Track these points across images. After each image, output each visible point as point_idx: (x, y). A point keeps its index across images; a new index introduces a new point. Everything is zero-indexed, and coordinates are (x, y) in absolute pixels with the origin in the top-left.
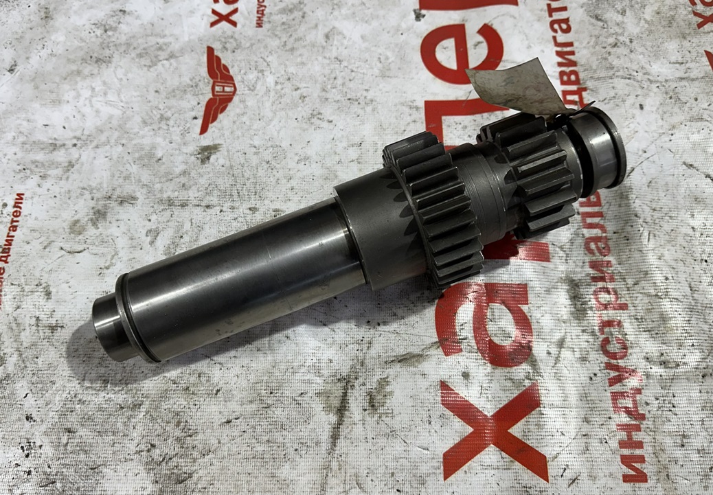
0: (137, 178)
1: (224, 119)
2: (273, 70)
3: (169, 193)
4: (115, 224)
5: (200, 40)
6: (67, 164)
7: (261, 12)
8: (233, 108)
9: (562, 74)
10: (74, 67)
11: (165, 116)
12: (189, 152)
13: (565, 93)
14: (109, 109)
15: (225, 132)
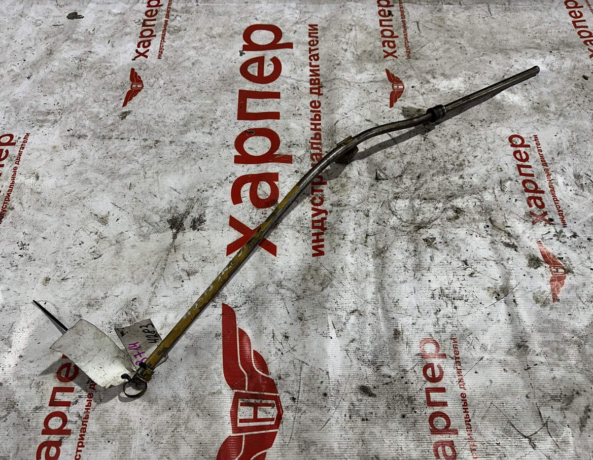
0: (89, 126)
1: (135, 100)
2: (163, 78)
3: (104, 133)
4: (75, 147)
5: (128, 65)
6: (53, 121)
7: (161, 52)
8: (140, 95)
9: (311, 80)
10: (62, 77)
11: (106, 99)
12: (116, 115)
13: (311, 89)
14: (77, 95)
15: (135, 105)
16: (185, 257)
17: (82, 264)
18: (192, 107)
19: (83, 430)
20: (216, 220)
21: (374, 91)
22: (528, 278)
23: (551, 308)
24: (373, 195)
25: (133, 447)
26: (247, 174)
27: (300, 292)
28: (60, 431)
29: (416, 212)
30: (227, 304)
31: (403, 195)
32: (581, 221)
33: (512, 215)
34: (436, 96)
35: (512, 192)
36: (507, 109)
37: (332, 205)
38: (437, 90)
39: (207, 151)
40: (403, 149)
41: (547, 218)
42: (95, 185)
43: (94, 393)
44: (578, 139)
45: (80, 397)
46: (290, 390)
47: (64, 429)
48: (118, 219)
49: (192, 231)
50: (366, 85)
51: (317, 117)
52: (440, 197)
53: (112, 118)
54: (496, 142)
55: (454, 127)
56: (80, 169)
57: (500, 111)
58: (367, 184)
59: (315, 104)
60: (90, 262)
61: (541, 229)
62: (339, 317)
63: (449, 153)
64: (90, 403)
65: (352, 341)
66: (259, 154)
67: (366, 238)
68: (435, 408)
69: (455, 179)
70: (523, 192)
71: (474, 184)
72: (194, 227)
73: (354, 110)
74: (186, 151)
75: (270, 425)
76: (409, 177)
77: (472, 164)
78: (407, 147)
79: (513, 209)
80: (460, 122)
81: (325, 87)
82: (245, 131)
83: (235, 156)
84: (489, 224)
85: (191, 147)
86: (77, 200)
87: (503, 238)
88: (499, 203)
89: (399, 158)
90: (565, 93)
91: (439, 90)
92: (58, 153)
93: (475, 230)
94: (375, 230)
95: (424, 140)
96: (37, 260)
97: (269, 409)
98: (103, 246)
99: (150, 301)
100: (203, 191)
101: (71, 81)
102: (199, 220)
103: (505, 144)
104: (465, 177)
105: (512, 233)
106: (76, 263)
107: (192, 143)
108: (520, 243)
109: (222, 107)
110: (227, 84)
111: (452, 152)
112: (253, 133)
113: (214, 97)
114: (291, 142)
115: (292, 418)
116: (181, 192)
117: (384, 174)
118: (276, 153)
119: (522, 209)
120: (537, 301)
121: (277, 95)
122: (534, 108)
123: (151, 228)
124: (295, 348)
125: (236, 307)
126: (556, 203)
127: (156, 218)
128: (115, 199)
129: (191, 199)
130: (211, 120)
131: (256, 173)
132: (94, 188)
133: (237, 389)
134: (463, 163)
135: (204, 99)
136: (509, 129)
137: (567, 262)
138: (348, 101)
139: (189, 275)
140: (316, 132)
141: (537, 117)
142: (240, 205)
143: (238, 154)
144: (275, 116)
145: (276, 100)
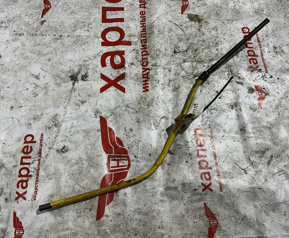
0: (24, 29)
1: (48, 14)
2: (61, 1)
3: (32, 33)
4: (18, 40)
6: (5, 27)
8: (50, 11)
10: (7, 3)
11: (32, 14)
12: (38, 22)
13: (140, 5)
14: (17, 12)
15: (48, 17)
16: (80, 94)
17: (29, 99)
18: (78, 17)
19: (38, 175)
20: (94, 75)
21: (173, 6)
22: (247, 98)
23: (258, 112)
24: (173, 60)
25: (62, 181)
26: (108, 51)
27: (137, 109)
28: (26, 176)
29: (194, 68)
30: (102, 116)
31: (188, 60)
32: (275, 70)
33: (241, 68)
34: (205, 7)
35: (242, 56)
36: (242, 13)
37: (152, 65)
38: (206, 4)
39: (87, 40)
40: (188, 36)
41: (258, 69)
42: (31, 59)
43: (41, 159)
44: (277, 28)
45: (34, 160)
46: (134, 153)
47: (29, 174)
48: (44, 77)
49: (82, 81)
50: (169, 2)
51: (144, 20)
52: (206, 61)
53: (36, 24)
54: (235, 31)
55: (214, 24)
56: (22, 51)
57: (238, 15)
58: (170, 55)
59: (143, 13)
60: (32, 98)
61: (256, 74)
62: (156, 120)
63: (211, 37)
64: (40, 163)
65: (163, 131)
66: (114, 40)
67: (169, 82)
68: (201, 158)
69: (214, 50)
70: (247, 56)
71: (223, 53)
72: (83, 79)
73: (163, 16)
74: (76, 40)
75: (125, 168)
76: (191, 50)
77: (222, 43)
78: (190, 35)
79: (242, 65)
80: (217, 21)
81: (147, 3)
82: (106, 29)
83: (102, 42)
84: (230, 73)
85: (78, 38)
86: (23, 67)
87: (236, 79)
88: (235, 62)
89: (186, 41)
90: (272, 4)
91: (207, 4)
92: (10, 44)
93: (222, 76)
94: (174, 78)
95: (199, 31)
96: (6, 98)
97: (124, 161)
98: (38, 90)
99: (64, 115)
100: (86, 61)
101: (12, 4)
102: (85, 76)
103: (240, 32)
104: (219, 49)
105: (241, 77)
106: (26, 99)
107: (79, 36)
108: (245, 82)
109: (94, 16)
110: (96, 4)
111: (213, 37)
112: (110, 29)
113: (89, 11)
114: (130, 34)
115: (135, 165)
116: (75, 62)
117: (178, 49)
118: (123, 40)
119: (246, 65)
120: (251, 109)
121: (122, 9)
122: (256, 12)
123: (61, 80)
124: (136, 135)
125: (106, 117)
126: (263, 61)
127: (64, 76)
128: (42, 66)
129: (80, 65)
130: (88, 24)
131: (112, 51)
132: (31, 61)
133: (109, 154)
134: (218, 42)
135: (84, 12)
136: (242, 24)
137: (267, 90)
138: (159, 11)
139: (82, 103)
140: (143, 28)
141: (257, 17)
142: (106, 68)
143: (103, 41)
144: (122, 20)
145: (122, 11)
